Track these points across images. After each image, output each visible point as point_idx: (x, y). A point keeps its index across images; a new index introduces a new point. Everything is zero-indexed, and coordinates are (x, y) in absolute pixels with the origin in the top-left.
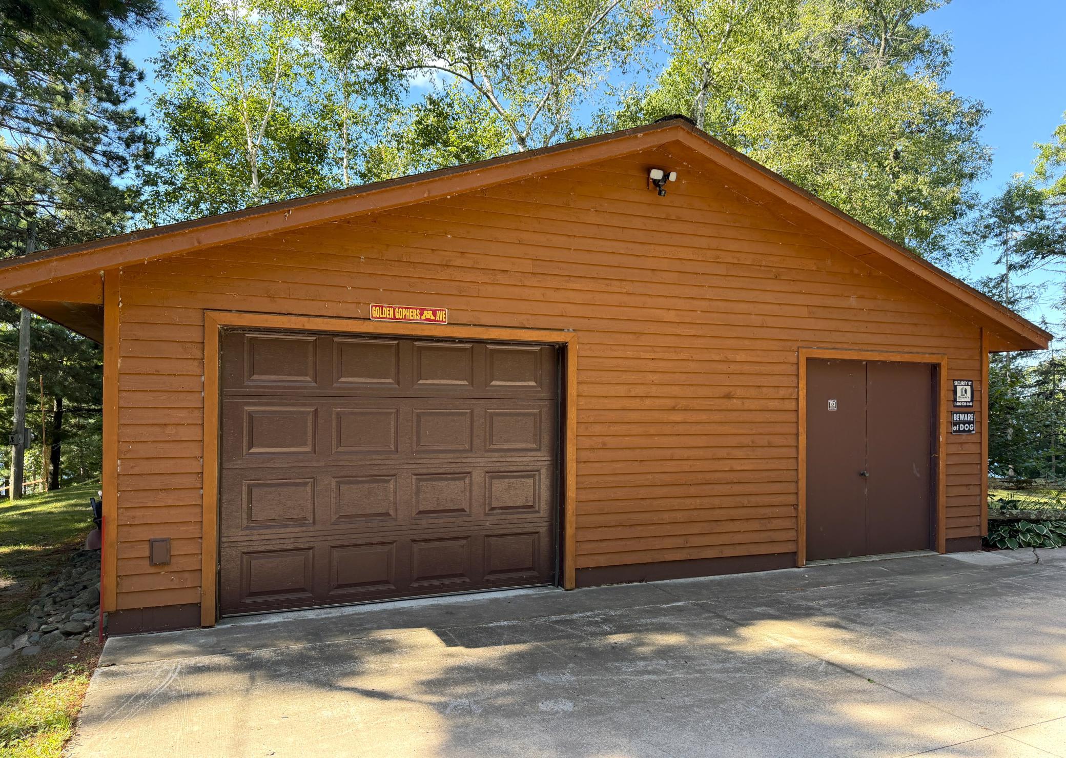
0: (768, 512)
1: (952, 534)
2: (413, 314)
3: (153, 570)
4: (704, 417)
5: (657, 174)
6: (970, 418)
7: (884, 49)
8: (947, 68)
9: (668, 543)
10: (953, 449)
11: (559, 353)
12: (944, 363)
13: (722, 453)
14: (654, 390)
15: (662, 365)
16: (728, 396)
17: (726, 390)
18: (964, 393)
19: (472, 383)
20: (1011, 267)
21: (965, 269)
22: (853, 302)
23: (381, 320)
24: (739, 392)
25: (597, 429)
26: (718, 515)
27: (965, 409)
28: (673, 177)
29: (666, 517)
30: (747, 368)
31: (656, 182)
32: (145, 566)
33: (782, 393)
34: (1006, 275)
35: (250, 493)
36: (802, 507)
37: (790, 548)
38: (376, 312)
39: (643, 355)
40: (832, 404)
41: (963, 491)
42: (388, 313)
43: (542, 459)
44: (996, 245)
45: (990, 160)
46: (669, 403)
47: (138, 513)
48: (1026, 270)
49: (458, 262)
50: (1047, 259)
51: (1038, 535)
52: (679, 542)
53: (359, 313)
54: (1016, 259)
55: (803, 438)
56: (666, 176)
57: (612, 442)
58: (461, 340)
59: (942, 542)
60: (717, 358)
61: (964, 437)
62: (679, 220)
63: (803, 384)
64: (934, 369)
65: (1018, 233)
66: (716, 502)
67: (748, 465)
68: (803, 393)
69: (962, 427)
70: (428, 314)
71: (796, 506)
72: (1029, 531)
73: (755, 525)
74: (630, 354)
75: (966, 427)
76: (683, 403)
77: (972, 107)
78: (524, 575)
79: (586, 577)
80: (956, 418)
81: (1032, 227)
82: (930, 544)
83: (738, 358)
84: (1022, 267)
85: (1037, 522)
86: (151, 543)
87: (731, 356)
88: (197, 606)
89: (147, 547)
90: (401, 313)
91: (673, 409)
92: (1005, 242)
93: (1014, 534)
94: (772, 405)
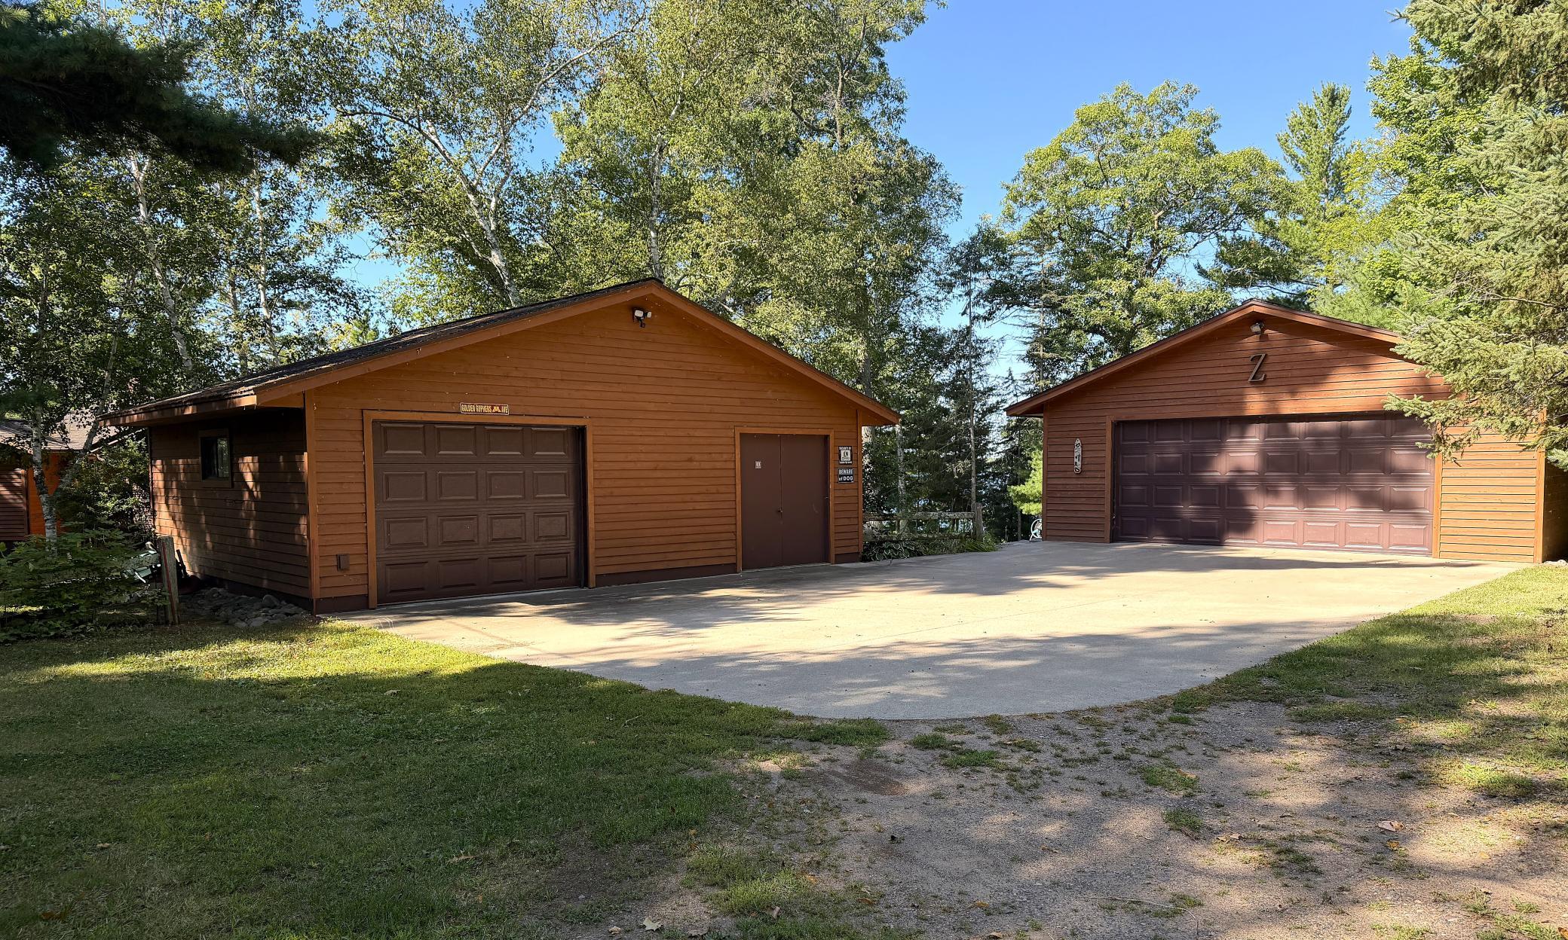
0: (716, 536)
1: (840, 551)
2: (487, 409)
3: (340, 573)
4: (674, 474)
5: (639, 314)
6: (850, 472)
7: (842, 90)
8: (902, 116)
9: (654, 558)
10: (839, 493)
11: (580, 433)
12: (832, 435)
13: (688, 498)
14: (642, 457)
15: (647, 440)
16: (690, 460)
17: (689, 456)
18: (846, 455)
19: (523, 453)
20: (975, 318)
21: (935, 320)
22: (769, 394)
23: (468, 414)
24: (697, 457)
25: (607, 483)
26: (685, 539)
27: (846, 466)
28: (649, 315)
29: (653, 541)
30: (701, 441)
31: (638, 318)
32: (334, 571)
33: (725, 456)
34: (969, 328)
35: (388, 526)
36: (739, 533)
37: (732, 560)
38: (464, 408)
39: (635, 433)
40: (758, 465)
41: (846, 522)
42: (471, 408)
43: (568, 504)
44: (960, 296)
45: (960, 200)
46: (652, 465)
47: (329, 538)
48: (989, 323)
49: (515, 373)
50: (1012, 310)
51: (896, 551)
52: (660, 557)
53: (454, 409)
54: (980, 311)
55: (739, 487)
56: (645, 314)
57: (616, 492)
58: (516, 425)
59: (833, 557)
60: (682, 434)
61: (847, 485)
62: (654, 342)
63: (738, 451)
64: (826, 437)
65: (982, 283)
66: (684, 530)
67: (704, 506)
68: (738, 457)
69: (845, 478)
70: (496, 409)
71: (735, 533)
72: (890, 548)
73: (709, 546)
74: (626, 433)
75: (848, 478)
76: (661, 465)
77: (925, 159)
78: (561, 580)
79: (604, 580)
80: (841, 472)
81: (996, 275)
82: (826, 560)
83: (697, 434)
84: (985, 319)
85: (897, 542)
86: (338, 557)
87: (692, 433)
88: (367, 596)
89: (335, 559)
90: (480, 408)
91: (655, 469)
92: (968, 294)
93: (881, 551)
94: (718, 465)
